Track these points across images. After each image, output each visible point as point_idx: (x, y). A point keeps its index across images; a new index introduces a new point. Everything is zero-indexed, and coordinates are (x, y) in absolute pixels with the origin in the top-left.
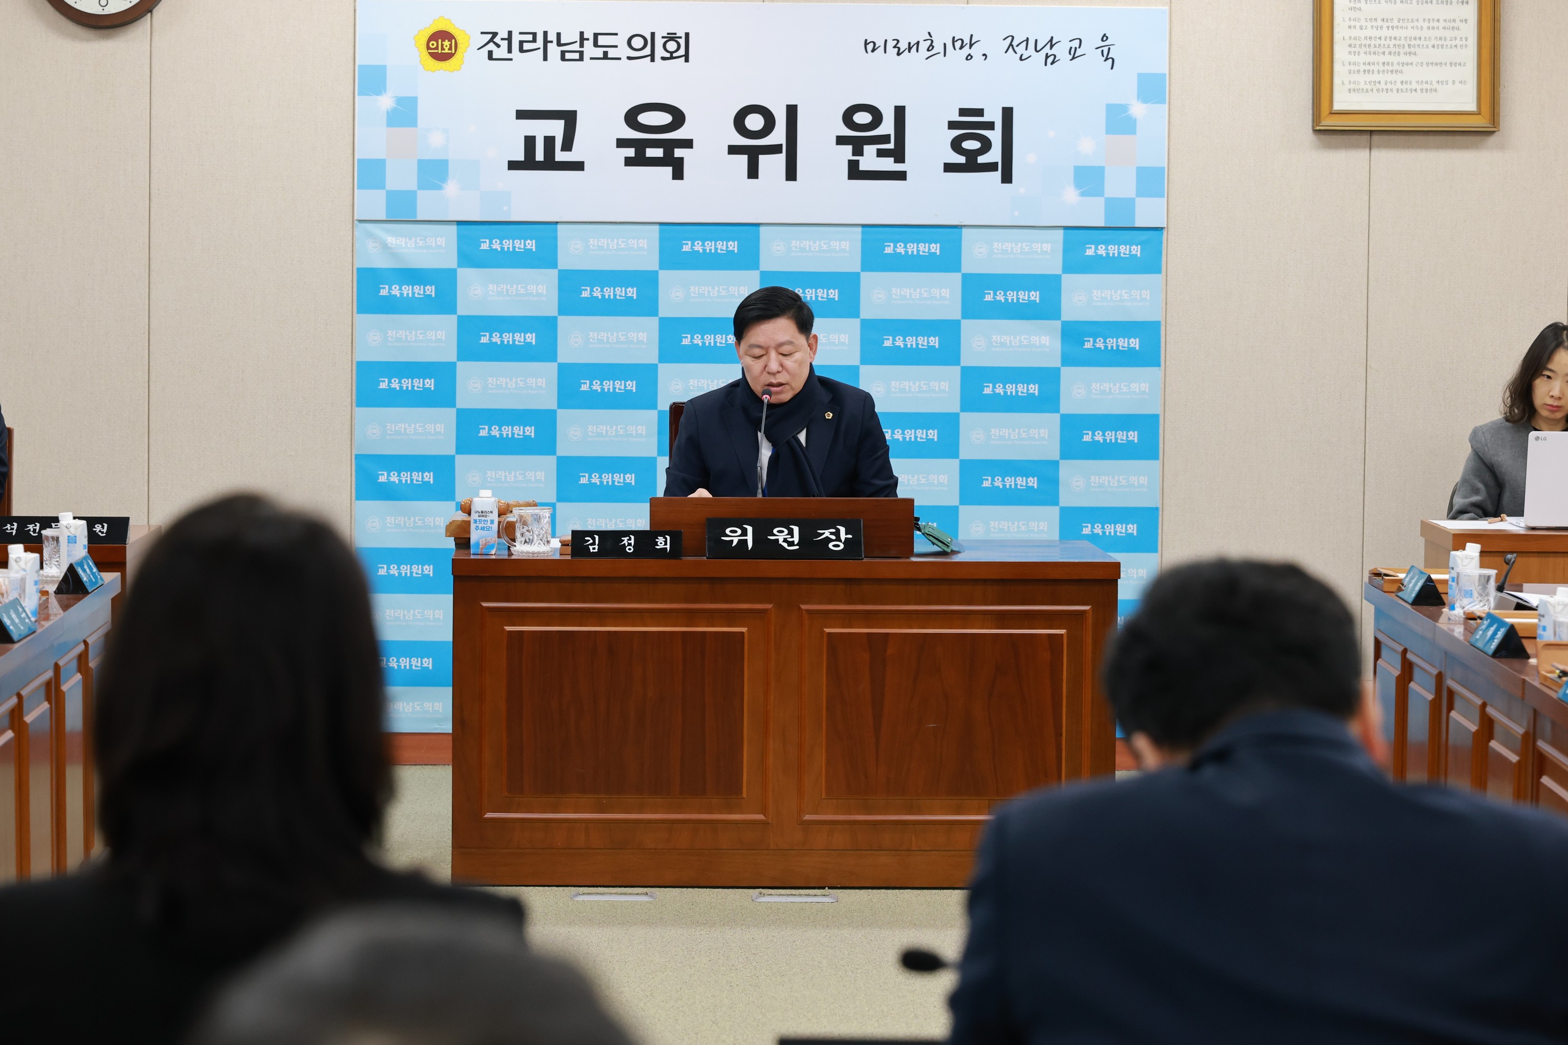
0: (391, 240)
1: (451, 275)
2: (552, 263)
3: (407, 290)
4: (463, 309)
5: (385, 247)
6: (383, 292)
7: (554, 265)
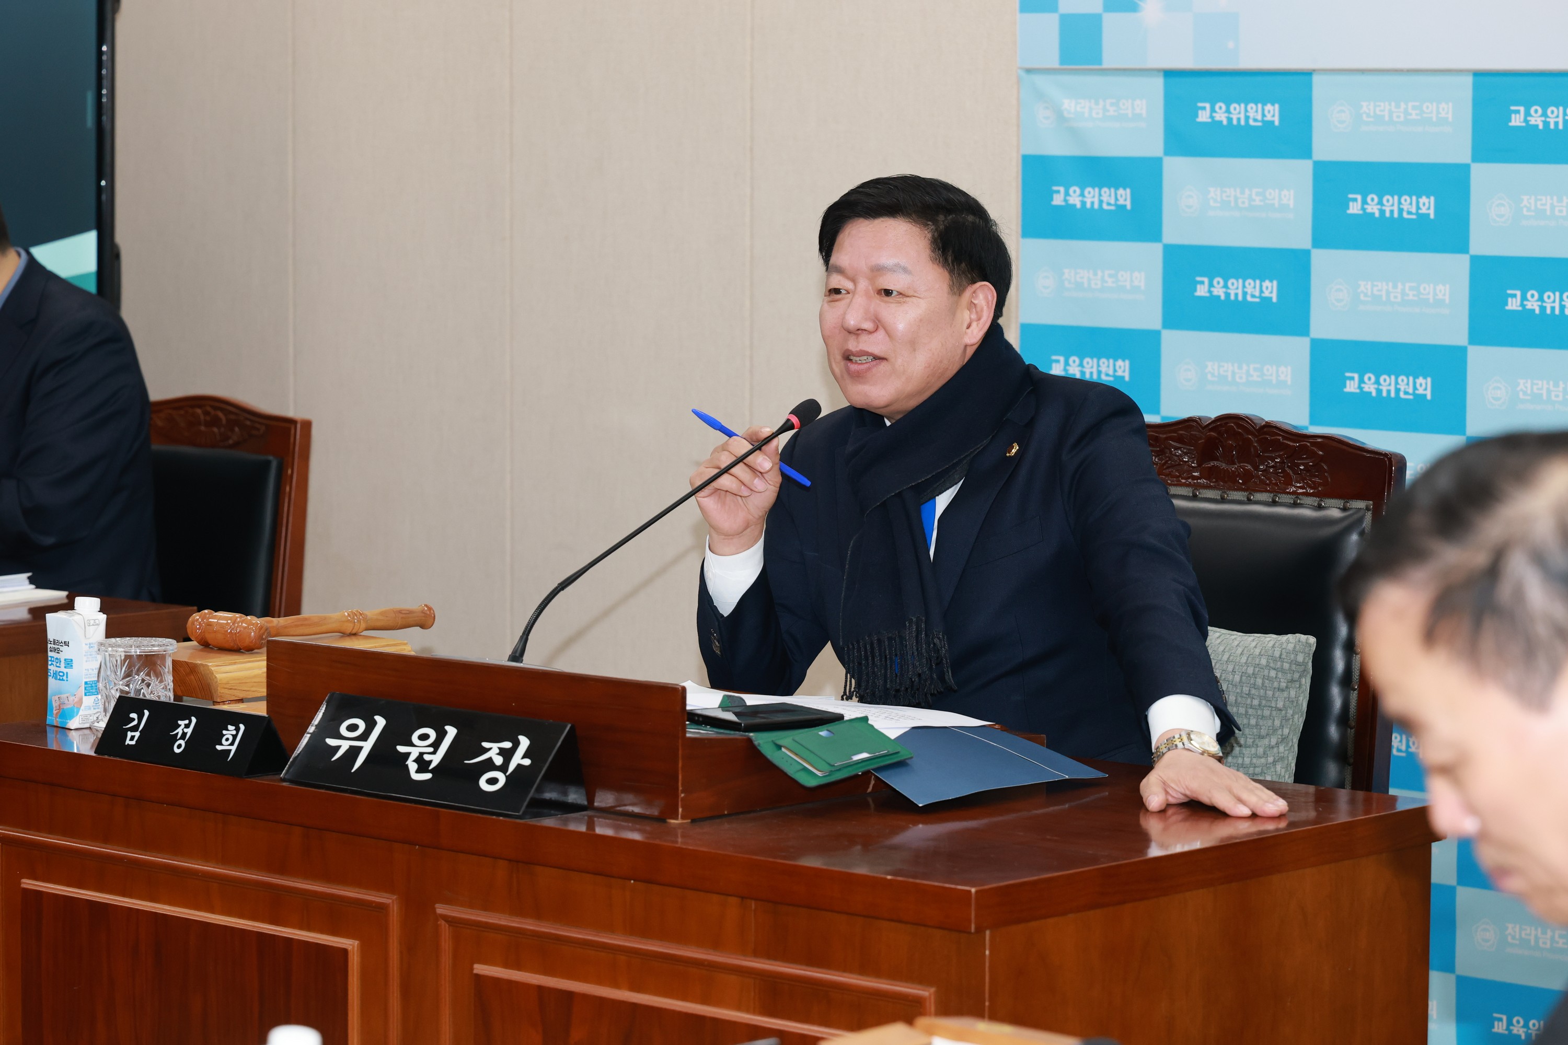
0: (1069, 105)
1: (1152, 168)
2: (1303, 150)
3: (1092, 197)
4: (1172, 234)
5: (1060, 117)
6: (1058, 200)
7: (1306, 152)
